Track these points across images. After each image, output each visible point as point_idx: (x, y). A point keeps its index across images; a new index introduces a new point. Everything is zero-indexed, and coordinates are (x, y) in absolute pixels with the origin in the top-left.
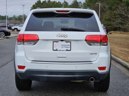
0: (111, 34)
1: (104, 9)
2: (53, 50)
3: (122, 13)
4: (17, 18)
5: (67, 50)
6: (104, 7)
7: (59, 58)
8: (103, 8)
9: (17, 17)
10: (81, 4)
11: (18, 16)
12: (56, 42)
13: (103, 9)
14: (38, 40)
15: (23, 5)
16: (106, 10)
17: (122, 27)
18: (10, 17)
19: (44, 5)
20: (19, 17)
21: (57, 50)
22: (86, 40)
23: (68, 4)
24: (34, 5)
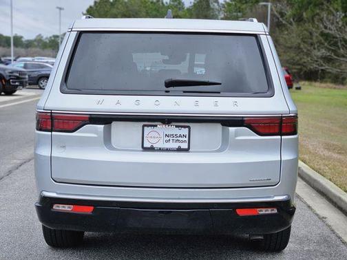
0: (299, 91)
1: (281, 19)
3: (332, 30)
4: (46, 42)
6: (282, 14)
8: (279, 16)
9: (47, 38)
10: (218, 5)
11: (49, 37)
13: (278, 19)
15: (60, 9)
16: (287, 22)
17: (330, 71)
18: (28, 41)
19: (117, 8)
20: (53, 38)
23: (183, 4)
24: (91, 7)
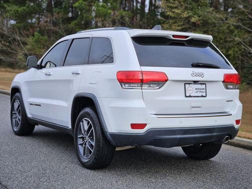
2: (186, 96)
5: (202, 96)
7: (193, 109)
12: (189, 84)
14: (167, 80)
21: (190, 96)
22: (223, 82)
